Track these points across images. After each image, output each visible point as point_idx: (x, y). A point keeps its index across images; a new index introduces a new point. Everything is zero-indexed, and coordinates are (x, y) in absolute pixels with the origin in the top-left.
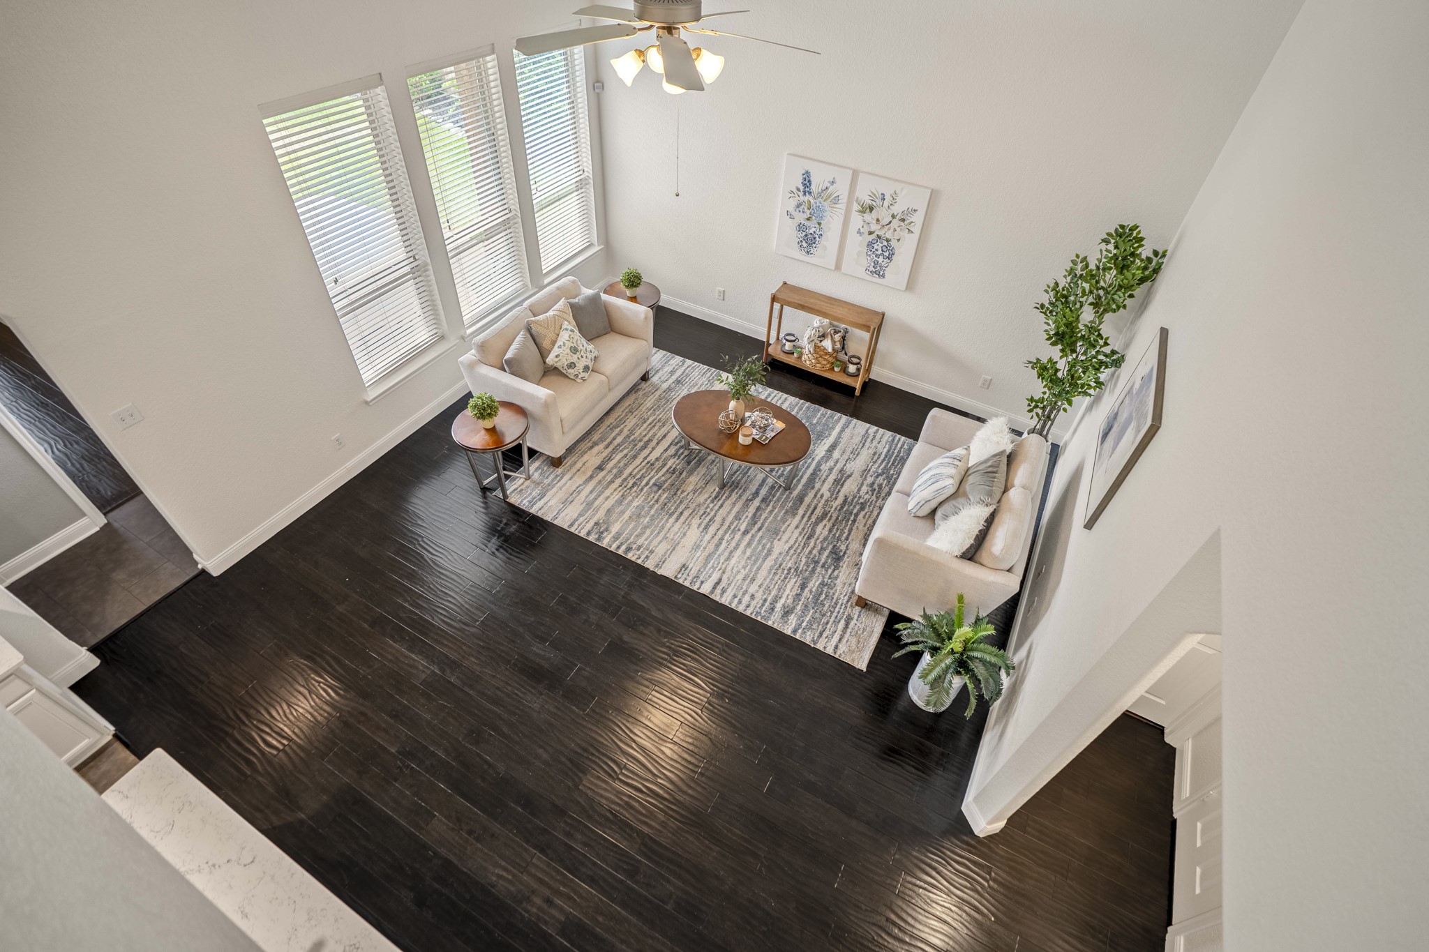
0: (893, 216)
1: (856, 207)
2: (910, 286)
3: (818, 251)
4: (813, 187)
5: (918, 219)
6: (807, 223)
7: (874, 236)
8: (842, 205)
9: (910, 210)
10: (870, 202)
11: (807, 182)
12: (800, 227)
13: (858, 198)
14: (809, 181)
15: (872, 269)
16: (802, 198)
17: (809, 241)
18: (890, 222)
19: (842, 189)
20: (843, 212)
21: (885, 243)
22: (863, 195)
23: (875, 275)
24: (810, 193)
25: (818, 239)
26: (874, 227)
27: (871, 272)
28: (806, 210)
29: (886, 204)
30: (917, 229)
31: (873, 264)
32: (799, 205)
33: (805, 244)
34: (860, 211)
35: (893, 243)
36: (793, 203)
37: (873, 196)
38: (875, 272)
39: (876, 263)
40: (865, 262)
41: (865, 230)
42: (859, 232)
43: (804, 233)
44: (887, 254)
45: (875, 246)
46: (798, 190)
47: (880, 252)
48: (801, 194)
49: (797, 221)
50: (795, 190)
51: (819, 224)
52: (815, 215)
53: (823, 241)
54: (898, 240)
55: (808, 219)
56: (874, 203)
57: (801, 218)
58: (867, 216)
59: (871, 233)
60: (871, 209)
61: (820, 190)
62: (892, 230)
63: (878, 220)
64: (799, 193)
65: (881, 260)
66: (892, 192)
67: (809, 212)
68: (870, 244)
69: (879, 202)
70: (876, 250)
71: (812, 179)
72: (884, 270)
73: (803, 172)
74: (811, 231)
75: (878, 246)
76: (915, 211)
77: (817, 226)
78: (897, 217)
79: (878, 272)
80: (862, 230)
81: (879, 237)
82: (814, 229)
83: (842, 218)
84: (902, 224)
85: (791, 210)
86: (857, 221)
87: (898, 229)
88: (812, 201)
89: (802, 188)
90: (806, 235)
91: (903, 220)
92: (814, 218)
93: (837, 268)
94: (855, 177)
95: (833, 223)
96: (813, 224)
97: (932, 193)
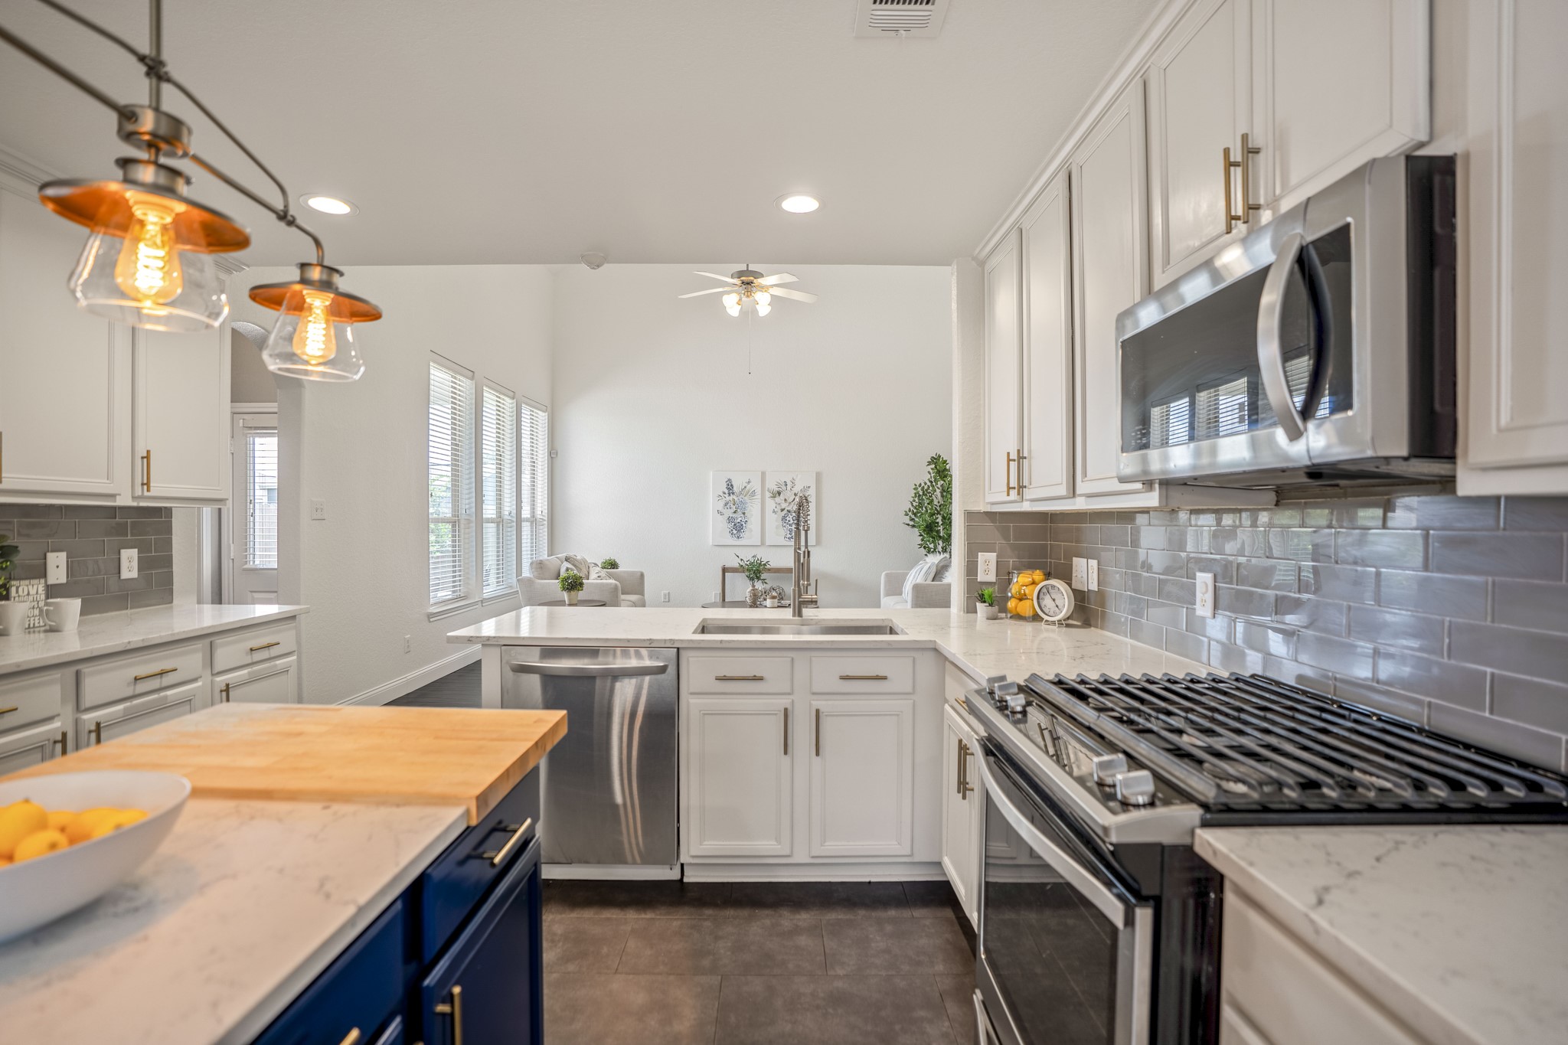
0: (795, 495)
1: (768, 495)
2: (819, 541)
3: (745, 535)
4: (735, 489)
5: (813, 492)
6: (734, 515)
7: (785, 512)
8: (758, 496)
9: (806, 487)
10: (777, 489)
11: (730, 487)
12: (730, 520)
13: (768, 488)
14: (732, 485)
15: (788, 536)
16: (728, 498)
17: (738, 528)
18: (794, 499)
19: (756, 485)
20: (760, 500)
21: (794, 515)
22: (772, 485)
24: (733, 493)
25: (744, 525)
26: (784, 505)
27: (788, 539)
28: (732, 506)
29: (789, 487)
30: (813, 499)
31: (788, 532)
32: (726, 504)
33: (735, 532)
34: (772, 497)
36: (722, 503)
37: (778, 485)
38: (791, 538)
39: (790, 531)
40: (782, 532)
41: (778, 509)
42: (774, 512)
43: (733, 524)
45: (787, 519)
46: (724, 493)
47: (792, 522)
48: (726, 496)
49: (726, 516)
50: (722, 494)
51: (744, 514)
52: (740, 508)
53: (749, 525)
55: (735, 512)
56: (780, 489)
57: (729, 513)
58: (778, 499)
59: (782, 510)
60: (779, 493)
61: (741, 490)
63: (785, 500)
65: (793, 527)
66: (791, 479)
68: (784, 518)
69: (784, 487)
70: (789, 521)
71: (733, 483)
73: (726, 480)
74: (739, 521)
75: (789, 518)
76: (809, 487)
77: (742, 515)
78: (799, 495)
80: (775, 510)
81: (789, 511)
82: (740, 519)
83: (760, 505)
85: (721, 509)
86: (771, 504)
88: (736, 499)
89: (727, 491)
90: (735, 525)
92: (739, 510)
93: (763, 543)
94: (763, 474)
95: (754, 510)
96: (739, 515)
97: (816, 474)
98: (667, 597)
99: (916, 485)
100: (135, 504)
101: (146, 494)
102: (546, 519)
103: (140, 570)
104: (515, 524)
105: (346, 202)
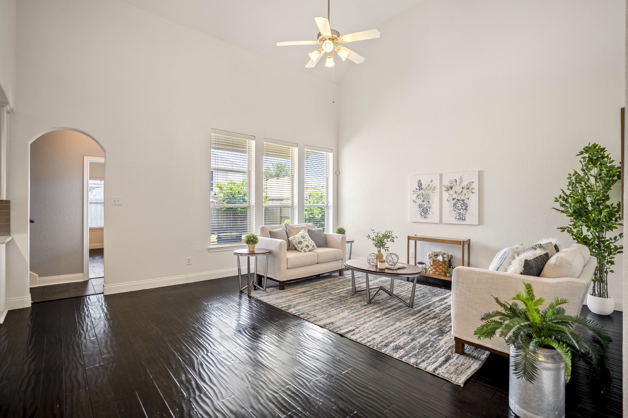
0: (463, 188)
1: (444, 189)
2: (481, 222)
3: (429, 216)
4: (423, 186)
5: (475, 186)
6: (423, 203)
7: (455, 200)
8: (438, 190)
9: (470, 183)
10: (450, 185)
11: (420, 185)
12: (420, 206)
13: (444, 185)
14: (421, 184)
15: (458, 217)
16: (419, 192)
17: (425, 211)
18: (462, 191)
19: (436, 183)
20: (438, 193)
21: (462, 202)
22: (446, 183)
23: (460, 220)
24: (422, 189)
25: (429, 209)
26: (455, 196)
27: (458, 219)
28: (421, 197)
29: (458, 183)
30: (476, 191)
31: (458, 215)
32: (418, 196)
33: (423, 214)
34: (446, 190)
35: (466, 201)
36: (415, 195)
37: (451, 182)
38: (460, 219)
39: (460, 214)
40: (454, 214)
41: (451, 199)
42: (448, 200)
43: (422, 209)
44: (464, 207)
45: (457, 205)
46: (417, 189)
47: (460, 207)
48: (418, 191)
49: (418, 204)
50: (415, 190)
51: (428, 202)
52: (426, 198)
53: (431, 210)
54: (468, 199)
55: (423, 201)
56: (452, 185)
57: (419, 201)
58: (450, 192)
59: (454, 199)
60: (451, 188)
61: (426, 187)
62: (464, 195)
63: (456, 192)
64: (417, 190)
65: (461, 211)
66: (460, 177)
67: (423, 198)
68: (455, 205)
69: (455, 183)
70: (458, 207)
71: (422, 183)
72: (465, 216)
73: (418, 181)
74: (425, 207)
75: (459, 205)
76: (473, 182)
77: (427, 203)
78: (465, 188)
79: (462, 218)
80: (449, 199)
81: (458, 200)
82: (426, 205)
83: (438, 196)
84: (468, 190)
85: (415, 199)
86: (446, 195)
87: (467, 194)
88: (423, 192)
89: (418, 188)
90: (423, 209)
91: (468, 188)
92: (425, 200)
93: (441, 222)
94: (441, 176)
95: (435, 200)
96: (425, 203)
97: (479, 172)
99: (570, 175)
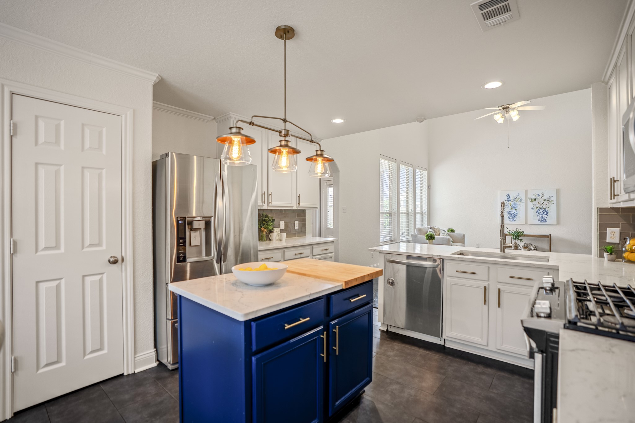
0: (544, 200)
1: (529, 201)
2: (558, 223)
3: (516, 219)
4: (511, 198)
5: (554, 199)
6: (511, 210)
8: (524, 201)
9: (550, 197)
10: (534, 198)
13: (529, 198)
14: (509, 197)
15: (540, 220)
17: (513, 216)
18: (544, 202)
19: (522, 196)
20: (524, 203)
21: (544, 210)
22: (531, 196)
23: (542, 222)
24: (510, 200)
25: (516, 215)
26: (538, 205)
27: (541, 221)
28: (510, 206)
29: (540, 197)
30: (555, 202)
31: (540, 218)
32: (506, 205)
33: (511, 218)
34: (531, 202)
35: (547, 209)
37: (535, 196)
38: (542, 221)
39: (542, 218)
40: (537, 218)
41: (535, 207)
42: (532, 208)
43: (510, 214)
44: (545, 213)
45: (540, 212)
46: (506, 200)
47: (542, 213)
48: (507, 202)
49: (507, 211)
51: (516, 209)
53: (518, 215)
54: (549, 207)
55: (511, 209)
56: (536, 198)
57: (508, 209)
58: (534, 203)
59: (537, 208)
60: (535, 200)
61: (514, 199)
62: (545, 205)
63: (539, 203)
64: (506, 201)
65: (543, 215)
66: (542, 193)
67: (511, 206)
68: (538, 212)
69: (538, 197)
70: (541, 213)
71: (510, 196)
72: (546, 219)
73: (507, 194)
74: (513, 213)
75: (541, 211)
76: (552, 196)
77: (515, 210)
78: (546, 200)
79: (543, 220)
80: (533, 208)
81: (541, 208)
82: (514, 212)
83: (524, 205)
84: (548, 202)
86: (530, 205)
87: (547, 204)
88: (512, 203)
89: (507, 200)
90: (511, 215)
91: (549, 200)
92: (513, 208)
93: (526, 223)
94: (526, 191)
95: (521, 209)
96: (513, 210)
97: (557, 189)
98: (478, 245)
100: (297, 209)
101: (299, 206)
102: (427, 212)
103: (299, 227)
104: (413, 214)
105: (342, 119)
